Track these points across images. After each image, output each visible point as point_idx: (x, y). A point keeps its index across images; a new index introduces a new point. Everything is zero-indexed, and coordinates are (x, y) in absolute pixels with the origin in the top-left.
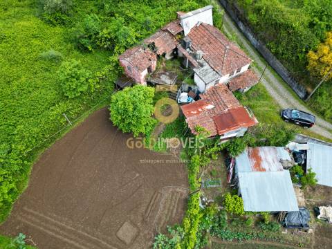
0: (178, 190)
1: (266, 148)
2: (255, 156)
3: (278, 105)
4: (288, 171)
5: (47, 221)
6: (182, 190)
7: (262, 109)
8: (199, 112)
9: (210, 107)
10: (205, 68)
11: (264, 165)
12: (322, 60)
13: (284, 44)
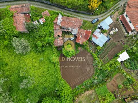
0: (88, 55)
1: (95, 32)
2: (95, 36)
3: (89, 21)
4: (102, 33)
5: (76, 81)
6: (89, 54)
7: (88, 25)
8: (80, 40)
9: (81, 36)
10: (73, 30)
11: (97, 36)
12: (92, 7)
13: (82, 8)
